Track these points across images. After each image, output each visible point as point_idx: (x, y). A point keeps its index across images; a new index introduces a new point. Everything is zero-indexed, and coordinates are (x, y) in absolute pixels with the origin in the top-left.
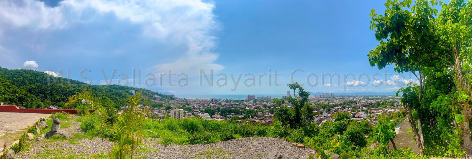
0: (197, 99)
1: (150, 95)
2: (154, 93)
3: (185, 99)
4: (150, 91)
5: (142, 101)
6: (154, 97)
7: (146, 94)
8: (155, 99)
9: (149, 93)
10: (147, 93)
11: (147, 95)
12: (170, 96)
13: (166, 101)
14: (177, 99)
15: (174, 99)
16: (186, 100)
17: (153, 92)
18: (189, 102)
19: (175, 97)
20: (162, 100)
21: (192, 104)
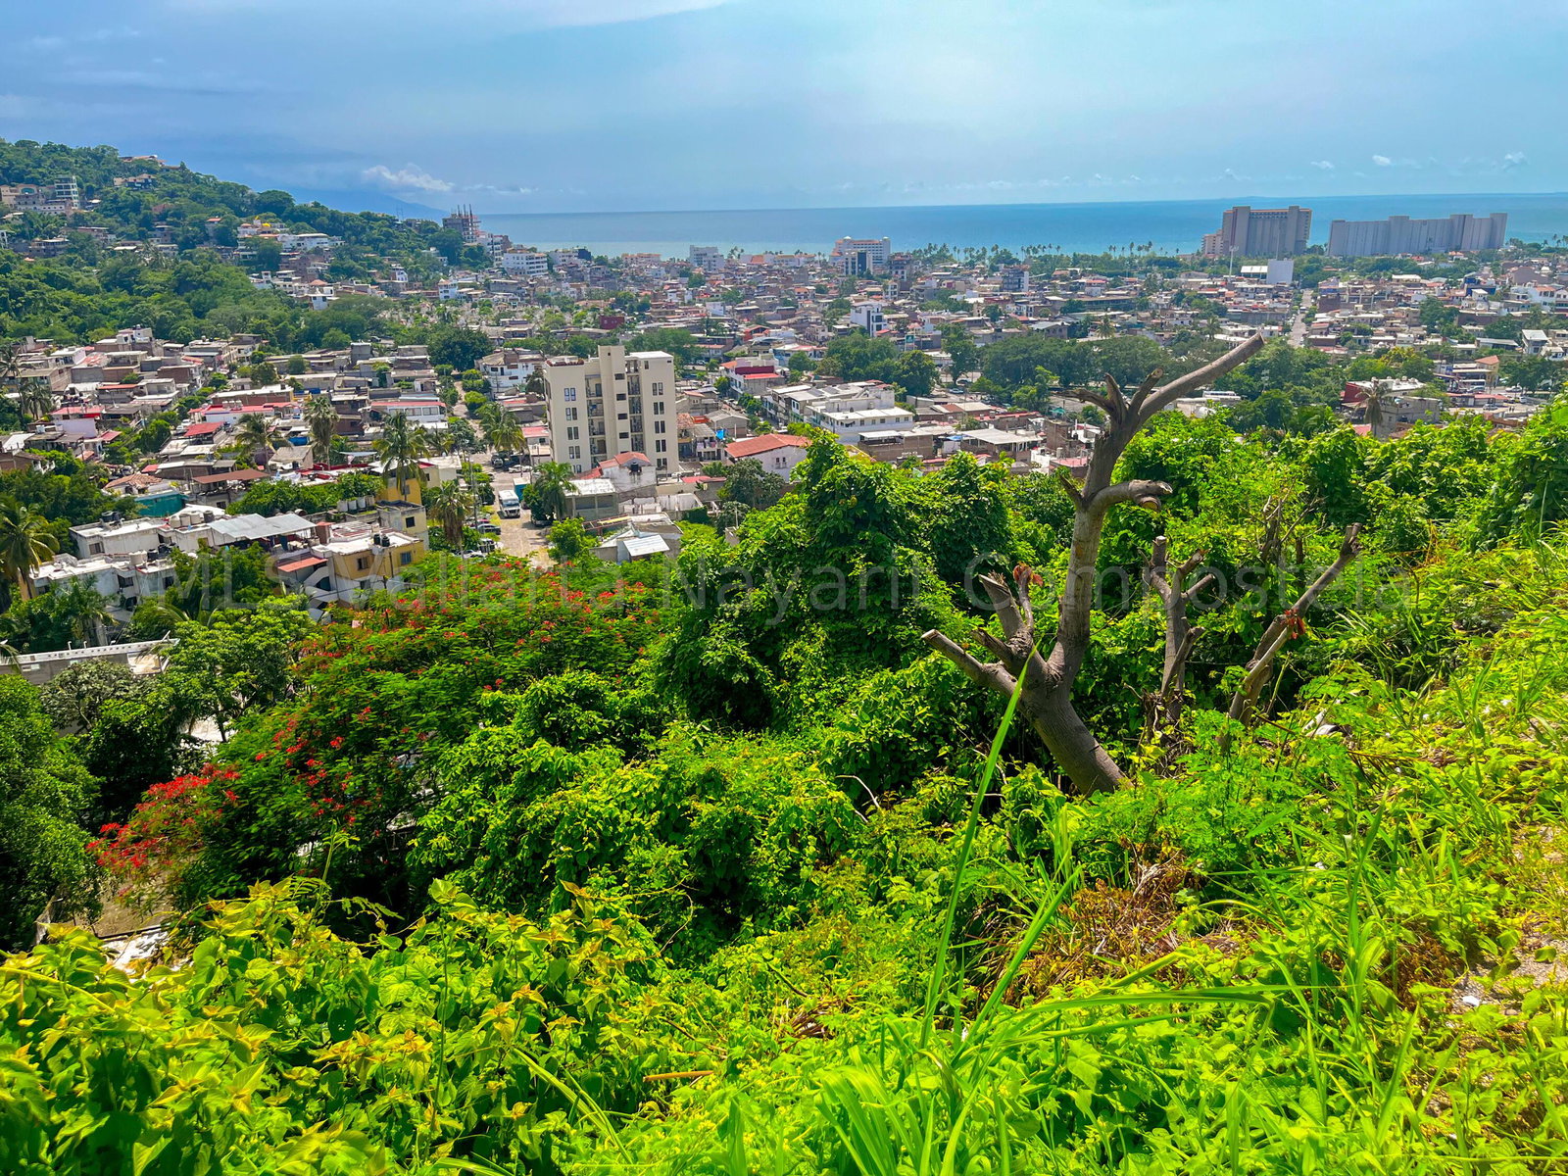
0: (699, 256)
1: (201, 224)
2: (241, 203)
3: (583, 254)
4: (186, 176)
5: (125, 297)
6: (252, 243)
7: (136, 207)
8: (268, 260)
9: (172, 195)
10: (154, 201)
11: (162, 217)
12: (427, 229)
13: (401, 279)
14: (507, 260)
15: (477, 258)
16: (602, 261)
17: (223, 189)
18: (640, 281)
19: (483, 234)
20: (350, 273)
21: (674, 299)
